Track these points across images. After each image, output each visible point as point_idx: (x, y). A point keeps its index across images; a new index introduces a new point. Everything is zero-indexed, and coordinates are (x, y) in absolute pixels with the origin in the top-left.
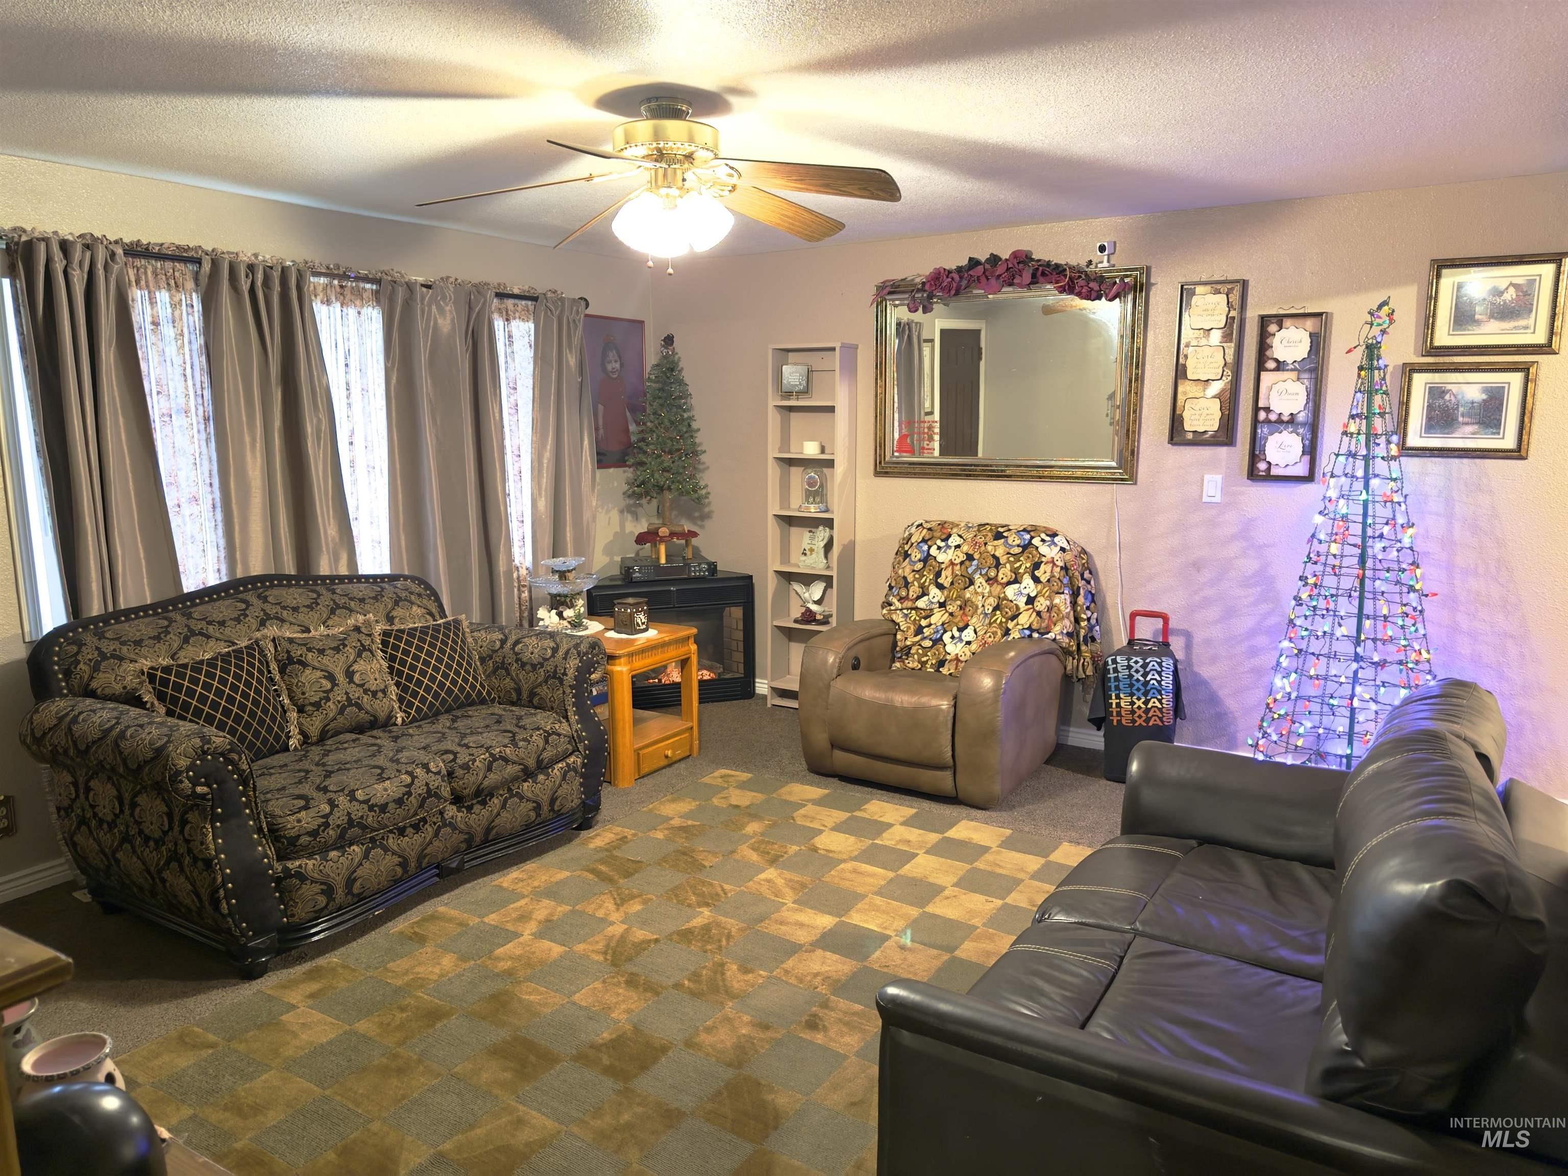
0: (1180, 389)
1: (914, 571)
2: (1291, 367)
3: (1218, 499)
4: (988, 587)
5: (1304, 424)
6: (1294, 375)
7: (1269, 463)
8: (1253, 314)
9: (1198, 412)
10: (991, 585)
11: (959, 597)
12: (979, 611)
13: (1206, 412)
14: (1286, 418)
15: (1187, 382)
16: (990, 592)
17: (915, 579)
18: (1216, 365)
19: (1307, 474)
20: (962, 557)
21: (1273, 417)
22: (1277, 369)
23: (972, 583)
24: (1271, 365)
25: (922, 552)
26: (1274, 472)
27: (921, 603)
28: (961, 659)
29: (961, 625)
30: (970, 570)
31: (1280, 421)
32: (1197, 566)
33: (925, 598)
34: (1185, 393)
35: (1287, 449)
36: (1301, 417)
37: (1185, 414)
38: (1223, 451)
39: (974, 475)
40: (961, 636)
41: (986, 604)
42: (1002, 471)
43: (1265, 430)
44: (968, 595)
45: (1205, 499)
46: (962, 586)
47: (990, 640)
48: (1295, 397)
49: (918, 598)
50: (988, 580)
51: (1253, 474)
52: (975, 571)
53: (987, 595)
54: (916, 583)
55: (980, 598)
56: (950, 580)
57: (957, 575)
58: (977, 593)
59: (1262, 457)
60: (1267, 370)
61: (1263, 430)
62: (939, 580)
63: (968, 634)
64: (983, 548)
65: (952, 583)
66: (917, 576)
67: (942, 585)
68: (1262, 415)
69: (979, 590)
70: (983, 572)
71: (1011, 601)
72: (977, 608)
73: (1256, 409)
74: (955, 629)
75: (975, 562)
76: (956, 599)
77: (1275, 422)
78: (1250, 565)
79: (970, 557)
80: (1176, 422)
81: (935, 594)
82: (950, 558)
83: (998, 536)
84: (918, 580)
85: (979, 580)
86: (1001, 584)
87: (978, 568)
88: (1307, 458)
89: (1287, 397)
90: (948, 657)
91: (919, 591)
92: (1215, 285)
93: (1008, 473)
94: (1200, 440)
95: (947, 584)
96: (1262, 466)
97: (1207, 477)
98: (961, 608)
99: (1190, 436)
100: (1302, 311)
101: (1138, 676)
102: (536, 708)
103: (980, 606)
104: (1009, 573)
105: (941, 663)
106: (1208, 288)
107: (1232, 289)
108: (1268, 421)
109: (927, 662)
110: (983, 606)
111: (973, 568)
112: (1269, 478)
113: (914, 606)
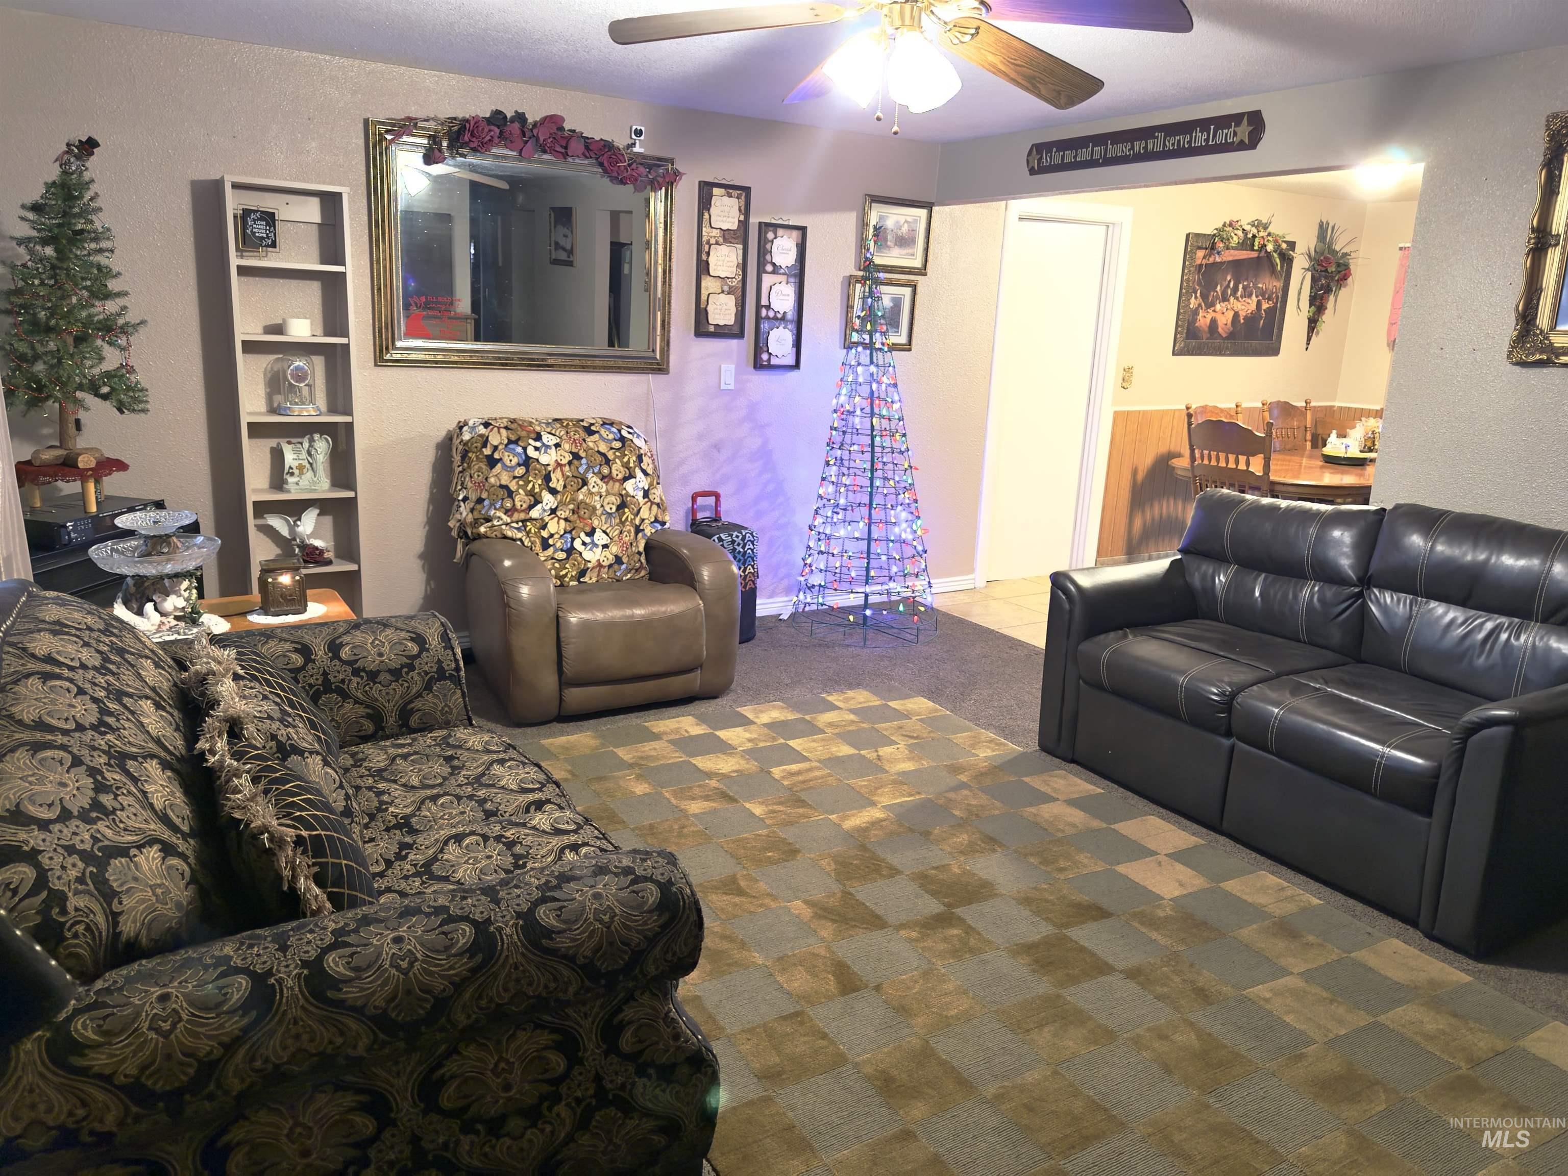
0: (703, 284)
1: (515, 477)
2: (782, 271)
3: (732, 387)
4: (604, 485)
5: (791, 321)
6: (783, 278)
7: (770, 354)
8: (754, 220)
9: (719, 307)
10: (607, 483)
11: (573, 500)
12: (599, 512)
13: (725, 307)
14: (779, 316)
15: (709, 278)
16: (607, 490)
17: (520, 486)
18: (732, 264)
19: (794, 364)
20: (569, 457)
21: (771, 314)
22: (773, 272)
23: (585, 483)
24: (769, 268)
25: (516, 455)
26: (774, 361)
27: (535, 513)
28: (604, 564)
29: (588, 529)
30: (581, 470)
31: (775, 318)
32: (717, 447)
33: (539, 507)
34: (707, 288)
35: (783, 342)
36: (790, 316)
37: (709, 308)
38: (734, 343)
39: (511, 365)
40: (593, 541)
41: (605, 504)
42: (543, 360)
43: (766, 325)
44: (581, 497)
45: (723, 387)
46: (575, 487)
47: (627, 538)
48: (786, 298)
49: (531, 507)
50: (603, 478)
51: (758, 365)
52: (587, 471)
53: (604, 494)
54: (521, 491)
55: (597, 498)
56: (562, 483)
57: (568, 477)
58: (592, 494)
59: (765, 349)
60: (767, 272)
61: (765, 326)
62: (550, 484)
63: (600, 538)
64: (584, 445)
65: (565, 487)
66: (521, 483)
67: (554, 489)
68: (764, 312)
69: (594, 490)
70: (596, 471)
71: (633, 497)
72: (594, 509)
73: (759, 307)
74: (582, 535)
75: (584, 461)
76: (569, 503)
77: (773, 319)
78: (754, 443)
79: (576, 456)
80: (701, 314)
81: (548, 500)
82: (554, 458)
83: (589, 431)
84: (524, 487)
85: (593, 479)
86: (618, 480)
87: (589, 467)
88: (795, 349)
89: (781, 297)
90: (589, 565)
91: (529, 500)
92: (729, 188)
93: (549, 362)
94: (721, 333)
95: (560, 488)
96: (765, 357)
97: (724, 367)
98: (573, 512)
99: (712, 329)
100: (786, 223)
101: (740, 549)
102: (415, 731)
103: (598, 506)
104: (621, 468)
105: (583, 573)
106: (722, 191)
107: (741, 194)
108: (767, 318)
109: (566, 575)
110: (602, 506)
111: (585, 467)
112: (770, 367)
113: (528, 517)
